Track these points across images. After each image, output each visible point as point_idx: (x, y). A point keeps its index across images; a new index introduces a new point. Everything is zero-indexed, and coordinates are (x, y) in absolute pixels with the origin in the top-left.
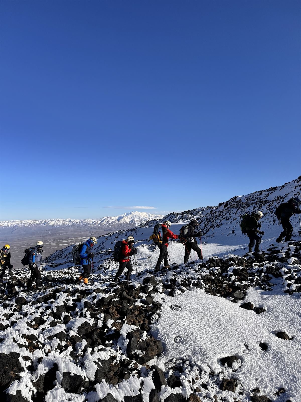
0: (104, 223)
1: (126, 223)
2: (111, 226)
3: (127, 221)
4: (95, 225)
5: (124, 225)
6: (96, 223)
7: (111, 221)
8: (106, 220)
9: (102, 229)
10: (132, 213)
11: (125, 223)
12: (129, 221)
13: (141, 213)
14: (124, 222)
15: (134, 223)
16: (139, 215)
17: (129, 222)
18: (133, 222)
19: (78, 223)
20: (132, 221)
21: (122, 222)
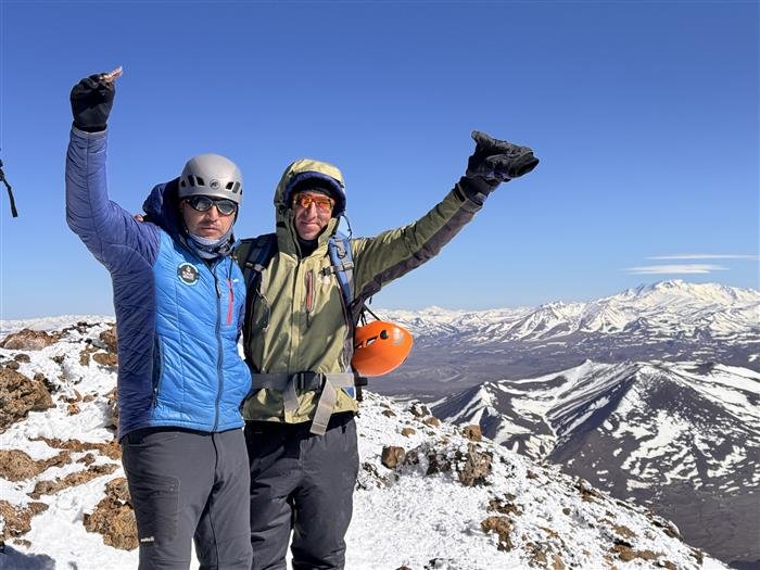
0: (524, 332)
1: (610, 330)
2: (545, 342)
3: (614, 324)
4: (490, 337)
5: (598, 340)
6: (493, 331)
7: (552, 324)
8: (532, 319)
9: (506, 356)
10: (660, 286)
11: (605, 330)
12: (626, 323)
13: (697, 287)
14: (601, 329)
15: (643, 332)
16: (688, 295)
17: (626, 328)
18: (638, 327)
19: (440, 330)
20: (633, 326)
21: (595, 329)
